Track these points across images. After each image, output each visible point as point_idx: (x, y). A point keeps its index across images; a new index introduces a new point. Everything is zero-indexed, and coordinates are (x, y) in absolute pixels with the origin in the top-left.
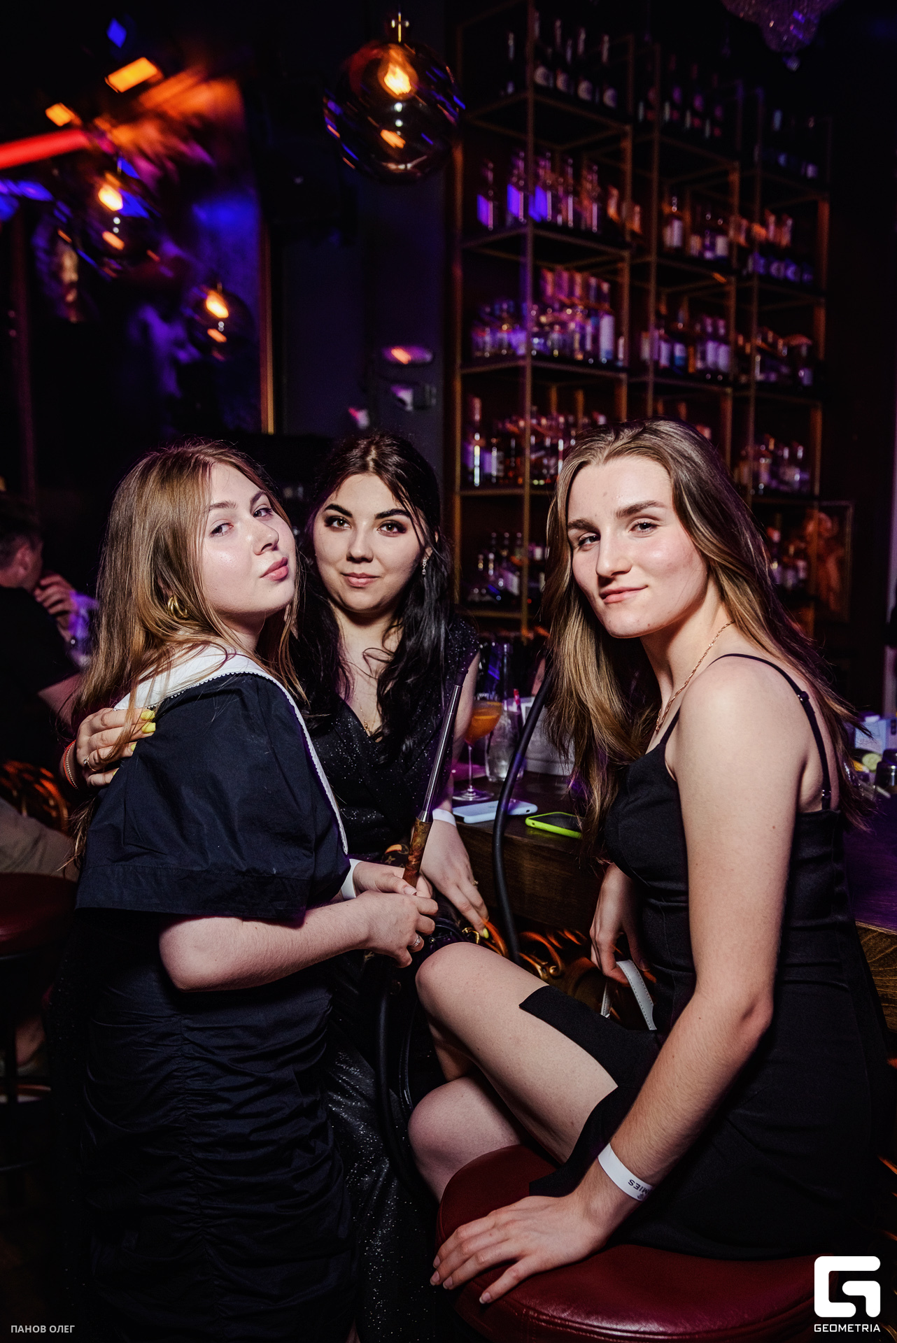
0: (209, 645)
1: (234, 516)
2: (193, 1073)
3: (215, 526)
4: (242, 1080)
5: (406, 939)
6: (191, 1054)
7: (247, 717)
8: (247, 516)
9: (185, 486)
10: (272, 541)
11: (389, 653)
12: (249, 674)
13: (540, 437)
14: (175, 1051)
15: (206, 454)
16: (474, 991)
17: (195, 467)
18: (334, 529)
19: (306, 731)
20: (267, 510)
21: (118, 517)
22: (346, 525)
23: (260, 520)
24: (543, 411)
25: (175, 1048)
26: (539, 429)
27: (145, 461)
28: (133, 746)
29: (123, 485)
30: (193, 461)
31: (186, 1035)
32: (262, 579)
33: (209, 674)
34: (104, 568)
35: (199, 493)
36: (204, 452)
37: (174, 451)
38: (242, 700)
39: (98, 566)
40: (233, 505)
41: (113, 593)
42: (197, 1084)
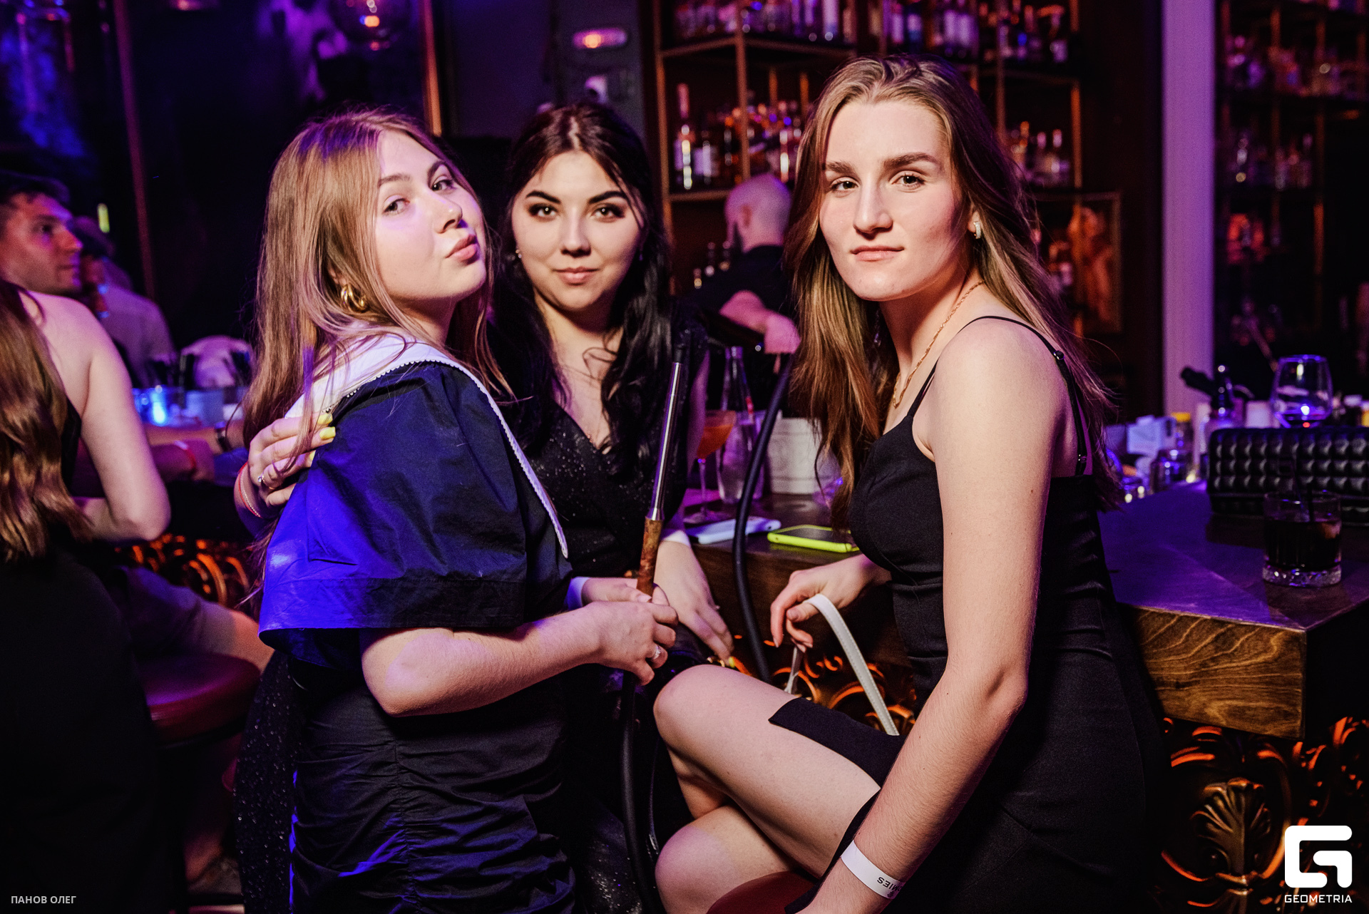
0: (386, 336)
1: (410, 190)
2: (412, 804)
3: (388, 203)
4: (467, 811)
5: (643, 650)
6: (408, 783)
7: (434, 408)
8: (425, 190)
9: (351, 160)
10: (455, 217)
11: (612, 353)
12: (431, 362)
13: (759, 129)
14: (391, 781)
15: (372, 122)
16: (719, 712)
17: (359, 138)
18: (542, 219)
19: (503, 423)
20: (448, 183)
21: (276, 200)
22: (553, 213)
23: (440, 194)
24: (761, 96)
25: (391, 779)
26: (757, 119)
27: (303, 134)
28: (312, 455)
29: (281, 163)
30: (358, 130)
31: (402, 763)
32: (448, 259)
33: (386, 366)
34: (265, 258)
35: (366, 165)
36: (370, 120)
37: (336, 120)
38: (425, 389)
39: (258, 256)
40: (407, 178)
41: (276, 286)
42: (418, 817)
